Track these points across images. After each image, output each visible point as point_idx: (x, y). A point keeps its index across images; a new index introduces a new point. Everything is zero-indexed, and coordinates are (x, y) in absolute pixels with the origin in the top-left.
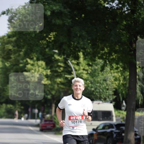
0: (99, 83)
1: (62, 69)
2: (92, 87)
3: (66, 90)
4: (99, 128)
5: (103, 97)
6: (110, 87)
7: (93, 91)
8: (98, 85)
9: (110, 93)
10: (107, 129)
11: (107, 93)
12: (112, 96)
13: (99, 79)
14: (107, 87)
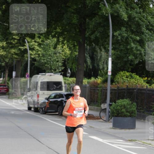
0: (50, 56)
1: (16, 41)
2: (44, 60)
3: (19, 59)
4: (51, 97)
5: (54, 69)
6: (59, 60)
7: (45, 63)
8: (50, 57)
9: (59, 65)
10: (57, 98)
11: (57, 64)
12: (61, 67)
13: (50, 53)
14: (57, 60)
